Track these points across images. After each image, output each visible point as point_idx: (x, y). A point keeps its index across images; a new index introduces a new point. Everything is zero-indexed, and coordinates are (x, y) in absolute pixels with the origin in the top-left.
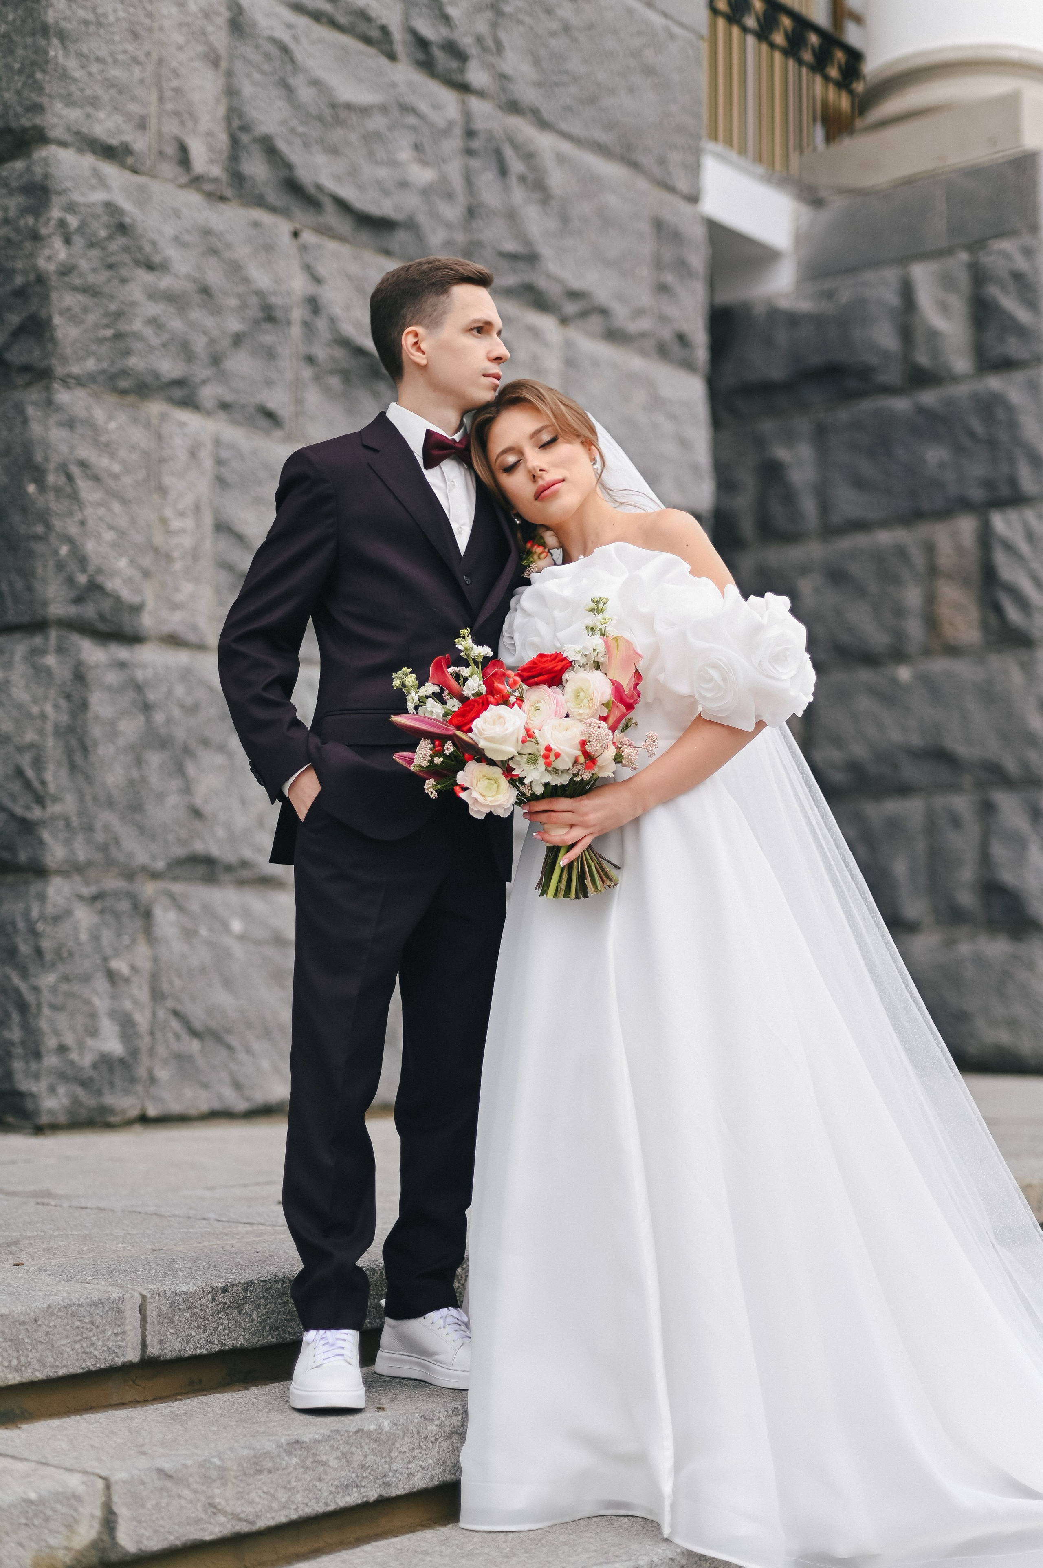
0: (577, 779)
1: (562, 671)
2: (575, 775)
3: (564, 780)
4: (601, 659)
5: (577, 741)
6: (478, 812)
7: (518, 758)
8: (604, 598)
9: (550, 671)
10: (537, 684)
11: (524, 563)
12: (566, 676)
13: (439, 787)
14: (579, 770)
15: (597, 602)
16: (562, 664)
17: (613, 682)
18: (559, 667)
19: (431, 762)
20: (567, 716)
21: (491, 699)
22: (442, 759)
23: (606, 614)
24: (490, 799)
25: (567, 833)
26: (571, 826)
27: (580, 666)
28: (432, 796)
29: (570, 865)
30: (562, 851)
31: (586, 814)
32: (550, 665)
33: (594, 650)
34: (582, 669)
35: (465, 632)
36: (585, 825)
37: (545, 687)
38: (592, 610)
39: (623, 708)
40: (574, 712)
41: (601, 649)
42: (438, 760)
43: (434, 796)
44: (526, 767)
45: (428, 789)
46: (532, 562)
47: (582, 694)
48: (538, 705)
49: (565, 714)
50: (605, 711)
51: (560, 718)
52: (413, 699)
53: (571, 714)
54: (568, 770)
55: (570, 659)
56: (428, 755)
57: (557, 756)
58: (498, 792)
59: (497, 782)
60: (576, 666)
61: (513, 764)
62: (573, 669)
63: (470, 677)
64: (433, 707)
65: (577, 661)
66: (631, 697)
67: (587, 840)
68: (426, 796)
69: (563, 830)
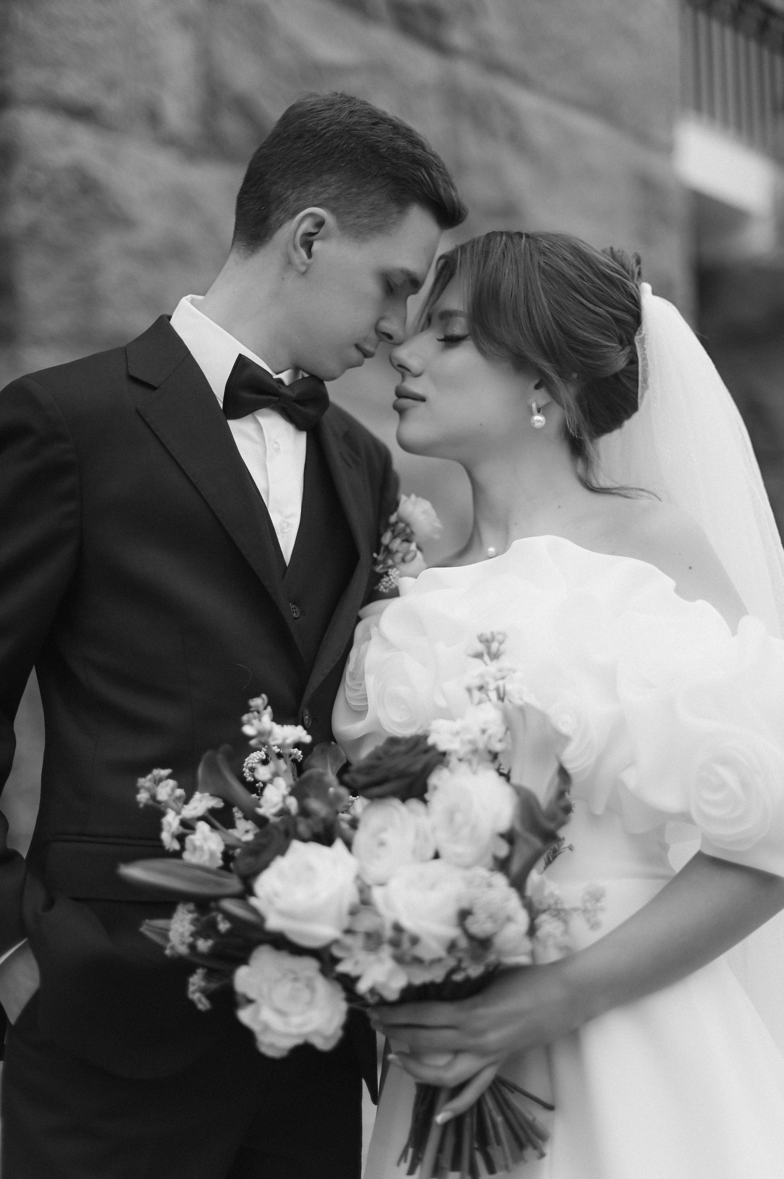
0: (458, 977)
1: (427, 770)
3: (437, 975)
4: (498, 747)
5: (451, 911)
6: (272, 1046)
7: (348, 940)
8: (499, 633)
9: (401, 775)
10: (382, 797)
11: (379, 569)
12: (434, 780)
13: (213, 986)
14: (460, 961)
15: (487, 641)
16: (425, 758)
17: (519, 791)
19: (192, 947)
20: (437, 856)
21: (302, 828)
22: (210, 943)
23: (505, 662)
24: (296, 1020)
25: (448, 1066)
26: (457, 1052)
27: (460, 760)
28: (200, 1006)
29: (458, 1121)
30: (443, 1096)
31: (482, 1032)
32: (401, 763)
33: (484, 731)
34: (463, 767)
35: (258, 702)
36: (480, 1052)
37: (396, 802)
38: (479, 656)
39: (537, 843)
40: (448, 849)
41: (497, 728)
42: (204, 945)
43: (203, 1004)
44: (361, 956)
45: (194, 992)
46: (391, 567)
47: (459, 818)
48: (384, 836)
49: (431, 853)
50: (503, 850)
51: (423, 861)
52: (170, 824)
53: (442, 853)
54: (439, 960)
55: (442, 747)
56: (187, 934)
57: (415, 940)
58: (310, 1004)
59: (310, 986)
60: (453, 760)
61: (337, 952)
62: (447, 765)
63: (271, 781)
64: (205, 839)
65: (456, 752)
66: (552, 817)
67: (488, 1076)
68: (192, 1004)
69: (442, 1060)
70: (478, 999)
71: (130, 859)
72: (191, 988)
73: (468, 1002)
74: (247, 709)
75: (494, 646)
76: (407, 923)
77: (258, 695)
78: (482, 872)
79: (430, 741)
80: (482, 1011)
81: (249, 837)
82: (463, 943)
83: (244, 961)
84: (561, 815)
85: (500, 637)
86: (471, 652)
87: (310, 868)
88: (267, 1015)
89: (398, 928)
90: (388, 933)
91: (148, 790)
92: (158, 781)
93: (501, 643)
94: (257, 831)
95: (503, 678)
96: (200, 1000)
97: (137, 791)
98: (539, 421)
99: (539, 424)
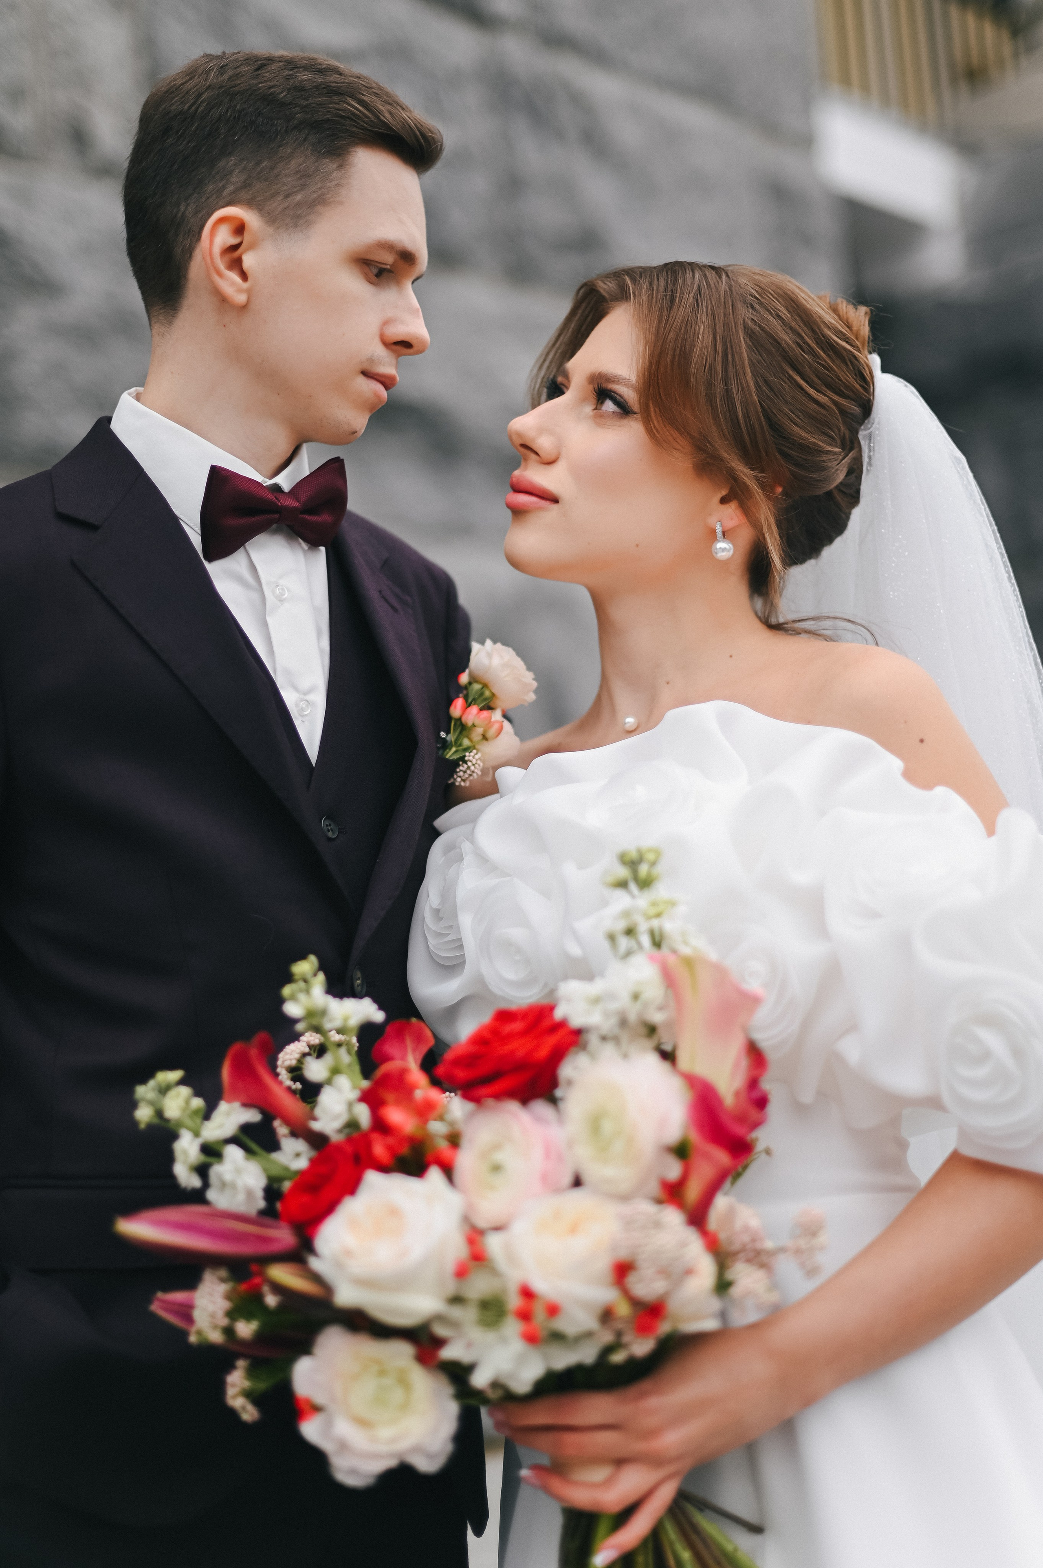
0: (618, 1358)
1: (558, 1055)
2: (609, 1349)
3: (587, 1355)
4: (657, 1018)
5: (604, 1264)
6: (353, 1472)
7: (456, 1312)
8: (650, 850)
9: (521, 1066)
10: (494, 1098)
11: (451, 754)
12: (567, 1070)
13: (262, 1386)
14: (619, 1334)
15: (632, 863)
16: (551, 1041)
17: (691, 1082)
18: (543, 1052)
19: (229, 1331)
20: (577, 1182)
21: (379, 1149)
22: (255, 1325)
23: (660, 891)
24: (385, 1433)
25: (608, 1482)
26: (620, 1462)
27: (604, 1038)
30: (603, 1527)
31: (653, 1433)
32: (519, 1048)
33: (636, 997)
34: (608, 1051)
35: (304, 967)
36: (654, 1461)
37: (513, 1106)
38: (621, 884)
39: (722, 1157)
40: (593, 1171)
41: (654, 991)
42: (245, 1329)
43: (249, 1413)
44: (476, 1334)
45: (234, 1397)
47: (607, 1126)
48: (500, 1157)
49: (568, 1179)
50: (673, 1170)
51: (558, 1191)
52: (185, 1152)
53: (586, 1177)
54: (589, 1335)
55: (576, 1021)
56: (220, 1314)
57: (553, 1310)
58: (405, 1407)
59: (403, 1381)
60: (593, 1040)
61: (440, 1331)
62: (584, 1047)
63: (329, 1082)
64: (238, 1171)
65: (597, 1028)
66: (742, 1119)
67: (666, 1494)
68: (233, 1414)
69: (599, 1474)
70: (645, 1385)
71: (131, 1210)
72: (231, 1392)
73: (633, 1390)
74: (289, 978)
75: (643, 870)
76: (540, 1286)
77: (303, 957)
78: (647, 1208)
79: (559, 1014)
80: (653, 1402)
81: (302, 1164)
82: (623, 1309)
83: (305, 1347)
84: (754, 1113)
85: (651, 857)
86: (611, 879)
87: (394, 1212)
88: (344, 1428)
89: (527, 1294)
90: (514, 1301)
91: (151, 1103)
92: (164, 1090)
93: (653, 864)
94: (313, 1154)
95: (658, 915)
96: (244, 1408)
97: (134, 1105)
98: (724, 550)
99: (724, 554)
